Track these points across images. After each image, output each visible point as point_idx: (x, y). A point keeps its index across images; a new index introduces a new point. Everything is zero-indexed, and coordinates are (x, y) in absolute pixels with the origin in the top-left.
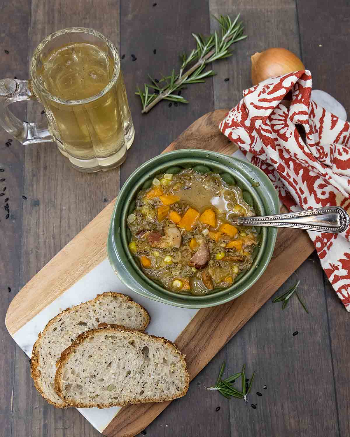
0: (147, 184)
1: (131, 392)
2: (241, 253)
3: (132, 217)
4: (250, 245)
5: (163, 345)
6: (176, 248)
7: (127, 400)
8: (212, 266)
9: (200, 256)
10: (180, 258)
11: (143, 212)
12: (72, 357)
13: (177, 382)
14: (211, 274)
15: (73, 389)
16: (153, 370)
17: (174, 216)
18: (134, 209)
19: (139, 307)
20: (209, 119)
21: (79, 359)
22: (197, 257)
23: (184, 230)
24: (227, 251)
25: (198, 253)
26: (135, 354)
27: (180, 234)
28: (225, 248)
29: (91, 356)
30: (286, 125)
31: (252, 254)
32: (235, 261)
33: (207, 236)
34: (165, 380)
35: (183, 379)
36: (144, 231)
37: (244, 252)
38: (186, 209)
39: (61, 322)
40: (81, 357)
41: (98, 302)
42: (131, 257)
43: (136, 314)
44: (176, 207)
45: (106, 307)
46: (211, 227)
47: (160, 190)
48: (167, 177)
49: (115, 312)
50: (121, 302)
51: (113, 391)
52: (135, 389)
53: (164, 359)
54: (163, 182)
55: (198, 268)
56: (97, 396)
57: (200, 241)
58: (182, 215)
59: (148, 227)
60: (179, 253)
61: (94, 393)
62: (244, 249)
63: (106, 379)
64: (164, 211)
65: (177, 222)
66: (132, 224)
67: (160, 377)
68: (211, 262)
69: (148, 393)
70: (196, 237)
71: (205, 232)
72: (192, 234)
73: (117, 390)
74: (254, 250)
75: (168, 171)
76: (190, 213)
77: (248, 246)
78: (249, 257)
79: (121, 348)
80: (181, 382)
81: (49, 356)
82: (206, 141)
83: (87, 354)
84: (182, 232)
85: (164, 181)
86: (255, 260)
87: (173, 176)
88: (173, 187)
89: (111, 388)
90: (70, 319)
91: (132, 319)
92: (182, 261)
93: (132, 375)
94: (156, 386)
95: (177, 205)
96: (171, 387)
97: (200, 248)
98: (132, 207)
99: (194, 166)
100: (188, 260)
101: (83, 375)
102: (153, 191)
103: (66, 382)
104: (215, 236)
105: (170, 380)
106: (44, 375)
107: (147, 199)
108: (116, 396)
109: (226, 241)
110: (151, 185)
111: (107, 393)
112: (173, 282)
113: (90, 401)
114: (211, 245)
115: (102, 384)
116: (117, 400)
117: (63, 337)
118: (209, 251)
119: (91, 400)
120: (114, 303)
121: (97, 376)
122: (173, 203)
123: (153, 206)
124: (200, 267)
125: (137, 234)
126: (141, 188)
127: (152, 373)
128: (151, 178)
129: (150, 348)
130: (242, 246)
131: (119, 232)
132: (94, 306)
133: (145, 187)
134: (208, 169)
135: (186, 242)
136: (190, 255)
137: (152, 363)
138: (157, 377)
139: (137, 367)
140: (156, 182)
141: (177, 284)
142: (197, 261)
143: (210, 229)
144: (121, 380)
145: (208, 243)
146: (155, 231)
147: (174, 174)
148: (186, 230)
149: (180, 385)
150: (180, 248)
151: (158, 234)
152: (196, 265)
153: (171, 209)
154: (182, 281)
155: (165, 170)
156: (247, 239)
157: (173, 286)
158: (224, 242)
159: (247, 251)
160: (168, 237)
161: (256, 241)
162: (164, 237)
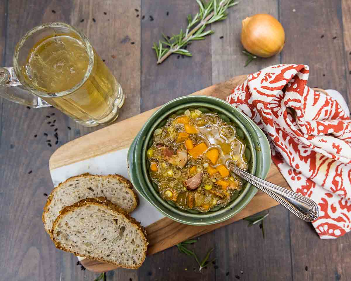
0: (181, 111)
1: (101, 252)
2: (224, 192)
3: (159, 131)
4: (233, 189)
5: (136, 231)
6: (180, 168)
7: (96, 256)
8: (199, 191)
9: (194, 182)
10: (179, 176)
11: (168, 131)
12: (69, 214)
13: (135, 258)
14: (196, 197)
15: (62, 236)
16: (122, 244)
17: (189, 144)
18: (163, 126)
19: (133, 195)
21: (74, 218)
22: (191, 181)
23: (191, 157)
24: (215, 186)
25: (193, 178)
26: (115, 229)
27: (187, 160)
28: (215, 183)
29: (83, 218)
30: (280, 106)
31: (231, 197)
32: (217, 196)
33: (206, 168)
34: (128, 254)
35: (140, 258)
36: (163, 145)
37: (226, 192)
38: (200, 142)
39: (77, 182)
40: (76, 216)
41: (108, 180)
42: (144, 161)
43: (129, 199)
44: (193, 138)
45: (111, 185)
47: (188, 120)
48: (197, 112)
49: (116, 191)
50: (123, 186)
51: (89, 247)
52: (105, 251)
53: (133, 240)
54: (193, 115)
55: (188, 189)
56: (77, 246)
57: (199, 170)
58: (194, 145)
59: (167, 144)
61: (75, 243)
62: (227, 190)
63: (88, 237)
64: (183, 137)
65: (189, 149)
66: (156, 136)
67: (125, 250)
68: (200, 189)
69: (112, 258)
70: (198, 165)
71: (206, 165)
72: (196, 162)
73: (92, 247)
74: (235, 195)
75: (199, 109)
76: (201, 146)
77: (231, 189)
78: (229, 197)
79: (107, 221)
80: (139, 259)
81: (60, 201)
83: (81, 216)
84: (189, 158)
86: (231, 202)
87: (202, 113)
89: (88, 244)
90: (84, 183)
91: (125, 201)
92: (179, 179)
93: (106, 241)
94: (120, 255)
95: (195, 136)
96: (130, 259)
97: (197, 175)
98: (162, 124)
99: (220, 113)
100: (184, 181)
101: (73, 229)
102: (183, 118)
103: (59, 229)
104: (211, 171)
105: (131, 255)
106: (50, 212)
107: (175, 122)
108: (90, 251)
110: (183, 113)
111: (84, 247)
112: (166, 191)
113: (70, 247)
114: (205, 177)
115: (83, 239)
116: (89, 255)
117: (74, 193)
118: (202, 181)
119: (72, 248)
120: (118, 185)
121: (83, 233)
122: (193, 133)
123: (178, 129)
125: (157, 145)
126: (174, 113)
127: (121, 246)
128: (185, 109)
129: (126, 228)
130: (227, 187)
131: (143, 139)
132: (104, 181)
133: (178, 113)
134: (229, 120)
135: (189, 166)
136: (187, 178)
137: (124, 239)
138: (123, 250)
139: (112, 238)
140: (187, 112)
141: (169, 194)
142: (190, 184)
143: (211, 164)
144: (97, 242)
145: (204, 174)
146: (171, 148)
148: (193, 158)
149: (137, 261)
150: (182, 169)
151: (172, 151)
152: (187, 186)
153: (189, 137)
154: (173, 193)
155: (198, 107)
156: (233, 184)
157: (165, 194)
158: (216, 179)
159: (229, 192)
160: (177, 157)
161: (239, 189)
162: (175, 156)
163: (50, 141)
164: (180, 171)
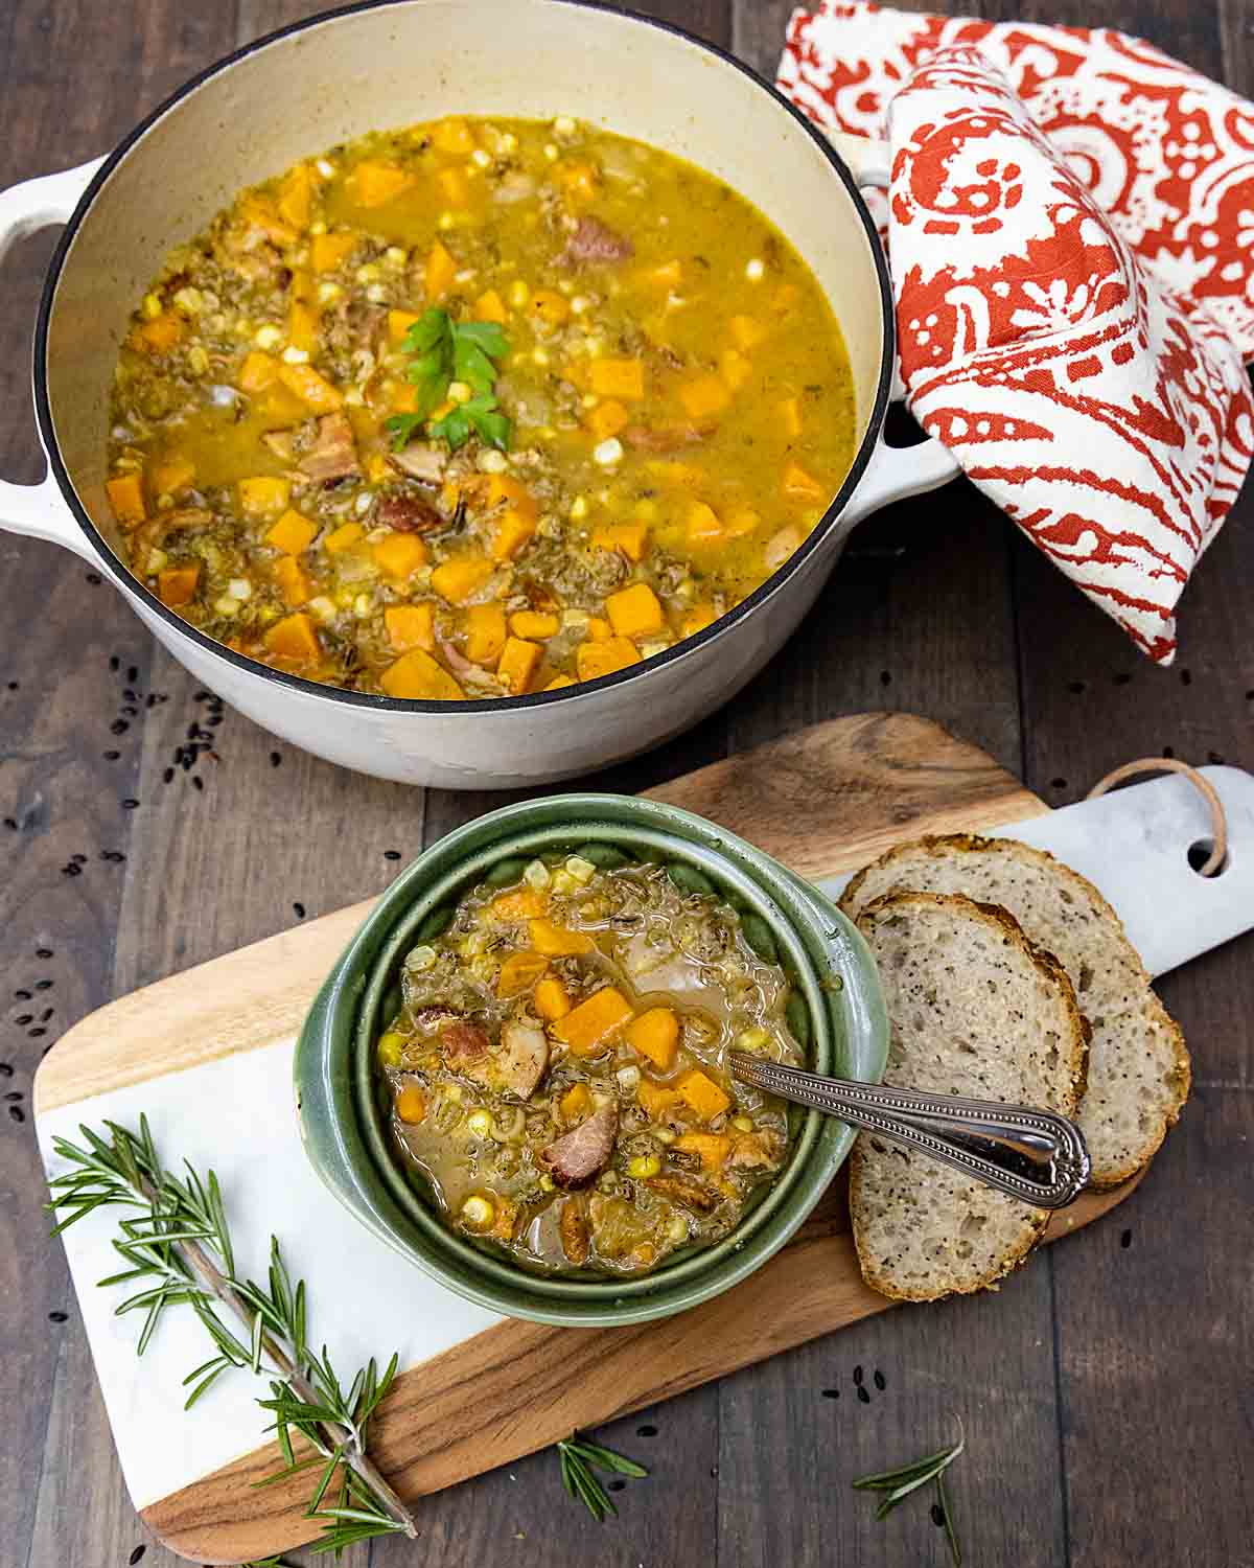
0: (507, 869)
2: (711, 1180)
3: (424, 956)
4: (749, 1164)
6: (518, 1098)
8: (607, 1189)
9: (581, 1150)
10: (514, 1132)
11: (462, 951)
12: (989, 933)
14: (593, 1215)
17: (551, 996)
18: (439, 934)
20: (869, 731)
21: (983, 954)
22: (568, 1148)
23: (565, 1048)
24: (671, 1155)
25: (576, 1135)
27: (544, 1059)
28: (668, 1148)
29: (993, 989)
31: (744, 1197)
32: (685, 1203)
33: (630, 1089)
36: (443, 1008)
37: (723, 1180)
38: (597, 986)
40: (991, 959)
42: (364, 1078)
44: (569, 971)
46: (651, 1066)
47: (539, 902)
48: (575, 869)
54: (559, 881)
55: (560, 1181)
57: (601, 1101)
58: (575, 1000)
59: (458, 1001)
60: (520, 1114)
62: (726, 1173)
63: (924, 1037)
64: (523, 968)
65: (552, 1015)
66: (413, 975)
68: (609, 1177)
69: (878, 1167)
70: (596, 1081)
71: (628, 1076)
72: (584, 1069)
73: (890, 1071)
74: (758, 1187)
75: (584, 852)
76: (604, 1000)
77: (742, 1167)
78: (734, 1203)
79: (1018, 1083)
82: (829, 790)
83: (999, 976)
84: (555, 1053)
85: (562, 879)
86: (745, 1220)
87: (596, 871)
88: (581, 906)
89: (896, 1051)
92: (517, 1146)
95: (573, 965)
97: (592, 1120)
98: (434, 924)
99: (668, 860)
100: (538, 1147)
101: (937, 968)
102: (517, 897)
103: (915, 919)
104: (654, 1100)
107: (490, 915)
109: (678, 1124)
110: (518, 877)
112: (465, 1199)
114: (630, 1123)
115: (908, 1024)
118: (614, 1141)
121: (933, 1012)
122: (564, 952)
123: (501, 941)
124: (564, 1182)
125: (419, 1012)
126: (481, 876)
127: (938, 1180)
128: (526, 857)
130: (724, 1161)
131: (358, 987)
133: (496, 876)
134: (707, 886)
135: (556, 1085)
136: (550, 1134)
140: (535, 873)
141: (478, 1210)
142: (563, 1160)
143: (648, 1069)
145: (622, 1112)
146: (475, 1022)
147: (600, 867)
148: (570, 1051)
150: (529, 1098)
151: (481, 1032)
152: (555, 1170)
153: (551, 969)
154: (495, 1208)
155: (576, 847)
156: (747, 1143)
157: (461, 1215)
158: (673, 1125)
159: (734, 1181)
160: (504, 1053)
161: (777, 1161)
162: (493, 1049)
163: (18, 1096)
164: (519, 1111)
